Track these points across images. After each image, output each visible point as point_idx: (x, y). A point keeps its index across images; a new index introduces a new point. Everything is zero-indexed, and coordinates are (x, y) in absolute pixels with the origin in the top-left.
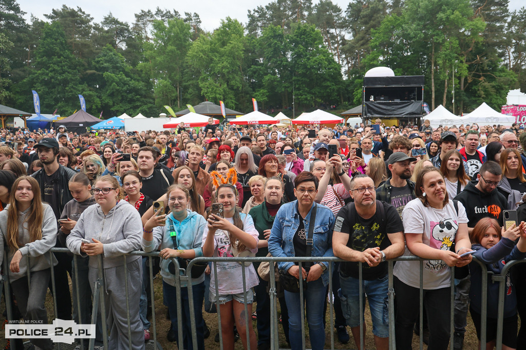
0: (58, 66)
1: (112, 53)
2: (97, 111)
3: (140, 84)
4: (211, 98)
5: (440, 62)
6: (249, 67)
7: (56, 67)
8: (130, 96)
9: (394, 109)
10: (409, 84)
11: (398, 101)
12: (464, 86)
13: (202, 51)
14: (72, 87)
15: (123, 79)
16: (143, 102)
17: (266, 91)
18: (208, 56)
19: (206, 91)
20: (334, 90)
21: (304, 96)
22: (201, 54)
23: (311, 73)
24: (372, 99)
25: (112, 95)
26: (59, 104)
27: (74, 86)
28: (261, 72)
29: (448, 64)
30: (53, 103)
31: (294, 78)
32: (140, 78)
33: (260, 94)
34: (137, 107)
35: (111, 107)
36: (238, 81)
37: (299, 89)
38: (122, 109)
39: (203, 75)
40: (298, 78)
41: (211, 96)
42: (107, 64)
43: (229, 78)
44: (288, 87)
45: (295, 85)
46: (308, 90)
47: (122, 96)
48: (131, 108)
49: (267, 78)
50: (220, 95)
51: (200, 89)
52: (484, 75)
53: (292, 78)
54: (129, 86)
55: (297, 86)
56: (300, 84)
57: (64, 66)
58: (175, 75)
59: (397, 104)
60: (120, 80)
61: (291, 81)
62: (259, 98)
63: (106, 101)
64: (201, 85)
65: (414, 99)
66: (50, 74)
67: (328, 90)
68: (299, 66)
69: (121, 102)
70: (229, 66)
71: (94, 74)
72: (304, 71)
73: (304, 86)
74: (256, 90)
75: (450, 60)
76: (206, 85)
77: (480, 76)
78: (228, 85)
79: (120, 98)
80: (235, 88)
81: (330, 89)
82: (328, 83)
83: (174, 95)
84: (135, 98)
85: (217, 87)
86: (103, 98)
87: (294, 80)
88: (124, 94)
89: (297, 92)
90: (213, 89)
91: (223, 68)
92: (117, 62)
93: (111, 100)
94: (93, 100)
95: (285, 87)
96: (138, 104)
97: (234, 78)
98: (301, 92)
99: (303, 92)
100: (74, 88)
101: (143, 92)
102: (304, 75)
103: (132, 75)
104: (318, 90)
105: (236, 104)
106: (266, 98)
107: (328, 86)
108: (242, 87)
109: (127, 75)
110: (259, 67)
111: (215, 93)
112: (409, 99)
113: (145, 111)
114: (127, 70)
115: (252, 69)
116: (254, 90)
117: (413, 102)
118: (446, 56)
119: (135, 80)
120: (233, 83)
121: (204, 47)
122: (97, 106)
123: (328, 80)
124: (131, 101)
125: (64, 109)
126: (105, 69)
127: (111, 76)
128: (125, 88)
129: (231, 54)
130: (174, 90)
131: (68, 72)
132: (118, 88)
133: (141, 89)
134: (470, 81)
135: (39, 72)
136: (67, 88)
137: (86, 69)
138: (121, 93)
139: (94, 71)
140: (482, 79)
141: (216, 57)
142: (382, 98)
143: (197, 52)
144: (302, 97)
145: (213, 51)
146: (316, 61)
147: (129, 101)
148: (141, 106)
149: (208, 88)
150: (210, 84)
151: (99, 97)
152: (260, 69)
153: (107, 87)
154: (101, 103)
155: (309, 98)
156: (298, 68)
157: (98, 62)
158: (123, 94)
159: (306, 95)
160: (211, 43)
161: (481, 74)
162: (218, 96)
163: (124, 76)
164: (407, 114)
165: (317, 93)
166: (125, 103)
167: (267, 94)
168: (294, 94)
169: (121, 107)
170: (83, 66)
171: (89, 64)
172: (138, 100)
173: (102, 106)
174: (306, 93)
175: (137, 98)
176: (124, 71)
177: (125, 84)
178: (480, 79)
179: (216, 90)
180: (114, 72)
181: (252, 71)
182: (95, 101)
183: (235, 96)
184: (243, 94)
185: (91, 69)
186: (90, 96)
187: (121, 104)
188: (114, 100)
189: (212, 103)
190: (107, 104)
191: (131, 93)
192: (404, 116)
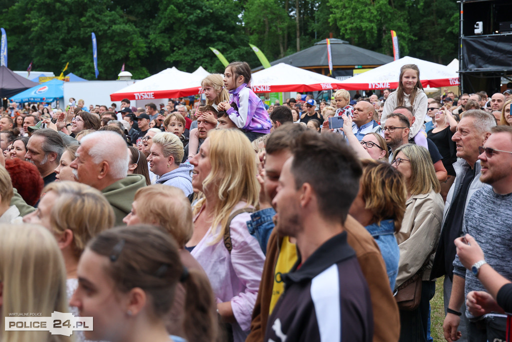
2: (138, 62)
8: (202, 32)
14: (92, 16)
24: (479, 29)
25: (169, 30)
26: (69, 52)
30: (59, 48)
35: (167, 54)
47: (188, 32)
63: (157, 44)
69: (185, 45)
79: (184, 35)
84: (213, 36)
86: (152, 36)
93: (167, 40)
94: (131, 41)
100: (98, 20)
122: (137, 53)
125: (78, 59)
128: (194, 16)
132: (180, 15)
138: (186, 26)
147: (200, 41)
149: (344, 7)
151: (146, 36)
154: (149, 47)
158: (189, 28)
162: (365, 25)
166: (195, 45)
173: (150, 53)
179: (362, 12)
182: (134, 44)
183: (410, 23)
186: (125, 33)
187: (185, 48)
188: (173, 40)
189: (341, 41)
190: (158, 49)
191: (206, 25)
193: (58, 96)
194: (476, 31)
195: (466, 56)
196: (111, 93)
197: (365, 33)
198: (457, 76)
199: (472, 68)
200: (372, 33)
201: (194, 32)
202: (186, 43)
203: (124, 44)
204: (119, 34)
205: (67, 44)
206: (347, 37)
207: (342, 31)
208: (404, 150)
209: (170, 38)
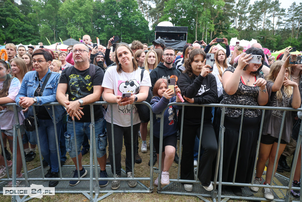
1: (11, 6)
3: (30, 27)
5: (200, 22)
6: (96, 20)
9: (171, 44)
10: (180, 31)
11: (173, 40)
12: (212, 36)
13: (68, 9)
15: (19, 22)
16: (33, 37)
17: (106, 34)
18: (72, 12)
19: (70, 33)
20: (144, 35)
21: (127, 38)
23: (131, 25)
25: (12, 32)
28: (103, 23)
29: (204, 24)
31: (122, 27)
32: (30, 23)
33: (103, 35)
34: (29, 40)
35: (12, 40)
36: (90, 28)
37: (124, 34)
38: (19, 41)
39: (69, 23)
40: (124, 28)
41: (74, 36)
42: (8, 13)
43: (85, 26)
44: (118, 32)
45: (122, 31)
46: (130, 34)
47: (19, 33)
48: (25, 41)
49: (106, 26)
50: (79, 35)
51: (67, 31)
52: (222, 31)
53: (120, 27)
54: (24, 27)
55: (123, 32)
56: (125, 31)
58: (52, 22)
59: (173, 42)
60: (17, 23)
61: (120, 29)
62: (102, 38)
63: (9, 36)
64: (68, 29)
65: (182, 39)
67: (141, 35)
68: (125, 21)
69: (18, 37)
70: (84, 18)
72: (127, 24)
73: (127, 32)
74: (100, 33)
75: (206, 22)
76: (71, 29)
77: (220, 32)
78: (84, 29)
79: (18, 35)
80: (88, 31)
81: (142, 35)
82: (141, 31)
83: (52, 34)
84: (27, 35)
85: (78, 30)
86: (7, 34)
87: (122, 29)
88: (21, 32)
89: (123, 35)
90: (75, 32)
91: (81, 19)
92: (15, 12)
93: (12, 36)
95: (117, 32)
96: (30, 38)
97: (87, 26)
98: (125, 35)
99: (127, 35)
101: (33, 32)
102: (127, 26)
103: (25, 21)
104: (135, 35)
106: (106, 38)
107: (140, 33)
108: (92, 31)
109: (22, 20)
110: (102, 20)
111: (76, 33)
112: (179, 39)
113: (35, 43)
114: (21, 17)
115: (98, 21)
116: (99, 34)
117: (181, 42)
118: (204, 19)
119: (27, 24)
120: (87, 28)
121: (69, 6)
122: (3, 38)
123: (141, 30)
124: (25, 36)
126: (8, 16)
127: (11, 20)
128: (21, 28)
129: (86, 12)
130: (52, 31)
132: (16, 28)
133: (31, 30)
134: (215, 34)
138: (19, 31)
140: (221, 33)
141: (77, 12)
142: (166, 39)
143: (65, 9)
144: (126, 38)
145: (75, 9)
146: (134, 18)
147: (24, 36)
148: (31, 40)
149: (72, 31)
150: (73, 29)
152: (103, 22)
153: (9, 27)
154: (6, 37)
155: (130, 39)
156: (124, 22)
157: (2, 11)
158: (19, 32)
159: (128, 37)
160: (74, 4)
161: (221, 30)
163: (19, 21)
164: (178, 48)
165: (135, 37)
166: (21, 37)
167: (107, 36)
168: (121, 36)
169: (19, 40)
172: (30, 36)
173: (6, 39)
174: (128, 36)
175: (29, 35)
177: (21, 26)
178: (220, 33)
179: (77, 32)
180: (13, 18)
181: (98, 22)
182: (1, 36)
184: (93, 36)
187: (19, 38)
188: (14, 35)
191: (25, 31)
192: (177, 49)
201: (21, 33)
202: (19, 36)
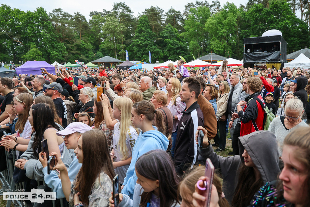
0: (144, 37)
1: (170, 28)
2: (161, 59)
4: (217, 50)
7: (143, 38)
8: (178, 51)
10: (272, 41)
11: (265, 52)
13: (212, 24)
14: (149, 47)
15: (175, 42)
18: (216, 27)
19: (213, 47)
22: (211, 26)
24: (249, 51)
25: (169, 51)
26: (144, 56)
27: (151, 47)
35: (168, 57)
39: (214, 38)
42: (167, 34)
47: (174, 51)
50: (222, 49)
54: (178, 45)
57: (146, 37)
60: (173, 42)
64: (211, 43)
66: (140, 42)
69: (173, 55)
71: (161, 40)
76: (214, 43)
79: (173, 52)
80: (232, 44)
84: (181, 52)
86: (165, 52)
88: (175, 50)
90: (217, 45)
91: (223, 33)
92: (173, 33)
94: (160, 54)
100: (151, 48)
103: (181, 39)
105: (232, 54)
109: (178, 39)
114: (178, 37)
117: (274, 53)
119: (182, 42)
121: (213, 21)
122: (161, 57)
126: (167, 37)
127: (168, 40)
128: (176, 47)
129: (229, 24)
131: (148, 40)
132: (172, 47)
135: (135, 41)
136: (147, 48)
137: (157, 38)
139: (161, 38)
141: (220, 27)
142: (258, 51)
143: (209, 25)
145: (219, 23)
147: (178, 53)
149: (215, 45)
150: (216, 43)
151: (163, 52)
153: (167, 47)
154: (164, 55)
157: (163, 33)
160: (219, 19)
162: (220, 49)
163: (176, 40)
166: (176, 55)
170: (156, 36)
171: (159, 34)
172: (183, 53)
173: (164, 57)
176: (176, 37)
177: (176, 45)
179: (219, 46)
180: (171, 39)
183: (232, 49)
185: (159, 37)
186: (158, 52)
188: (170, 53)
189: (214, 54)
190: (166, 55)
191: (179, 49)
192: (268, 62)
193: (141, 67)
194: (248, 52)
195: (245, 58)
196: (154, 67)
197: (220, 52)
198: (243, 63)
199: (247, 61)
200: (222, 52)
203: (157, 54)
204: (156, 52)
205: (143, 54)
206: (215, 53)
207: (214, 51)
208: (222, 82)
209: (169, 52)
